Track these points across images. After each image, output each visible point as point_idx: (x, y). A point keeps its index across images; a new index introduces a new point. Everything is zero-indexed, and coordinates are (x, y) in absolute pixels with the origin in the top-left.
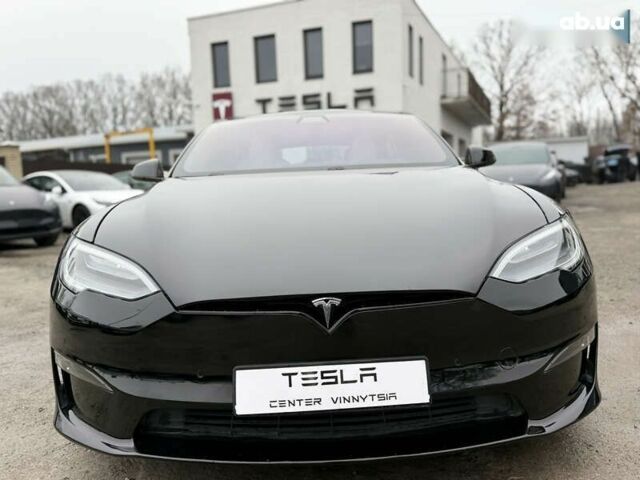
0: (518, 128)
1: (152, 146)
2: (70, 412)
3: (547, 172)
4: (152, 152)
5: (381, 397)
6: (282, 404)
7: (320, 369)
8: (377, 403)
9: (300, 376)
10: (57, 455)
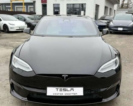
0: (128, 4)
1: (23, 4)
2: (13, 90)
3: (131, 23)
4: (24, 6)
5: (74, 94)
6: (55, 94)
7: (63, 88)
8: (73, 95)
9: (59, 89)
10: (10, 98)
